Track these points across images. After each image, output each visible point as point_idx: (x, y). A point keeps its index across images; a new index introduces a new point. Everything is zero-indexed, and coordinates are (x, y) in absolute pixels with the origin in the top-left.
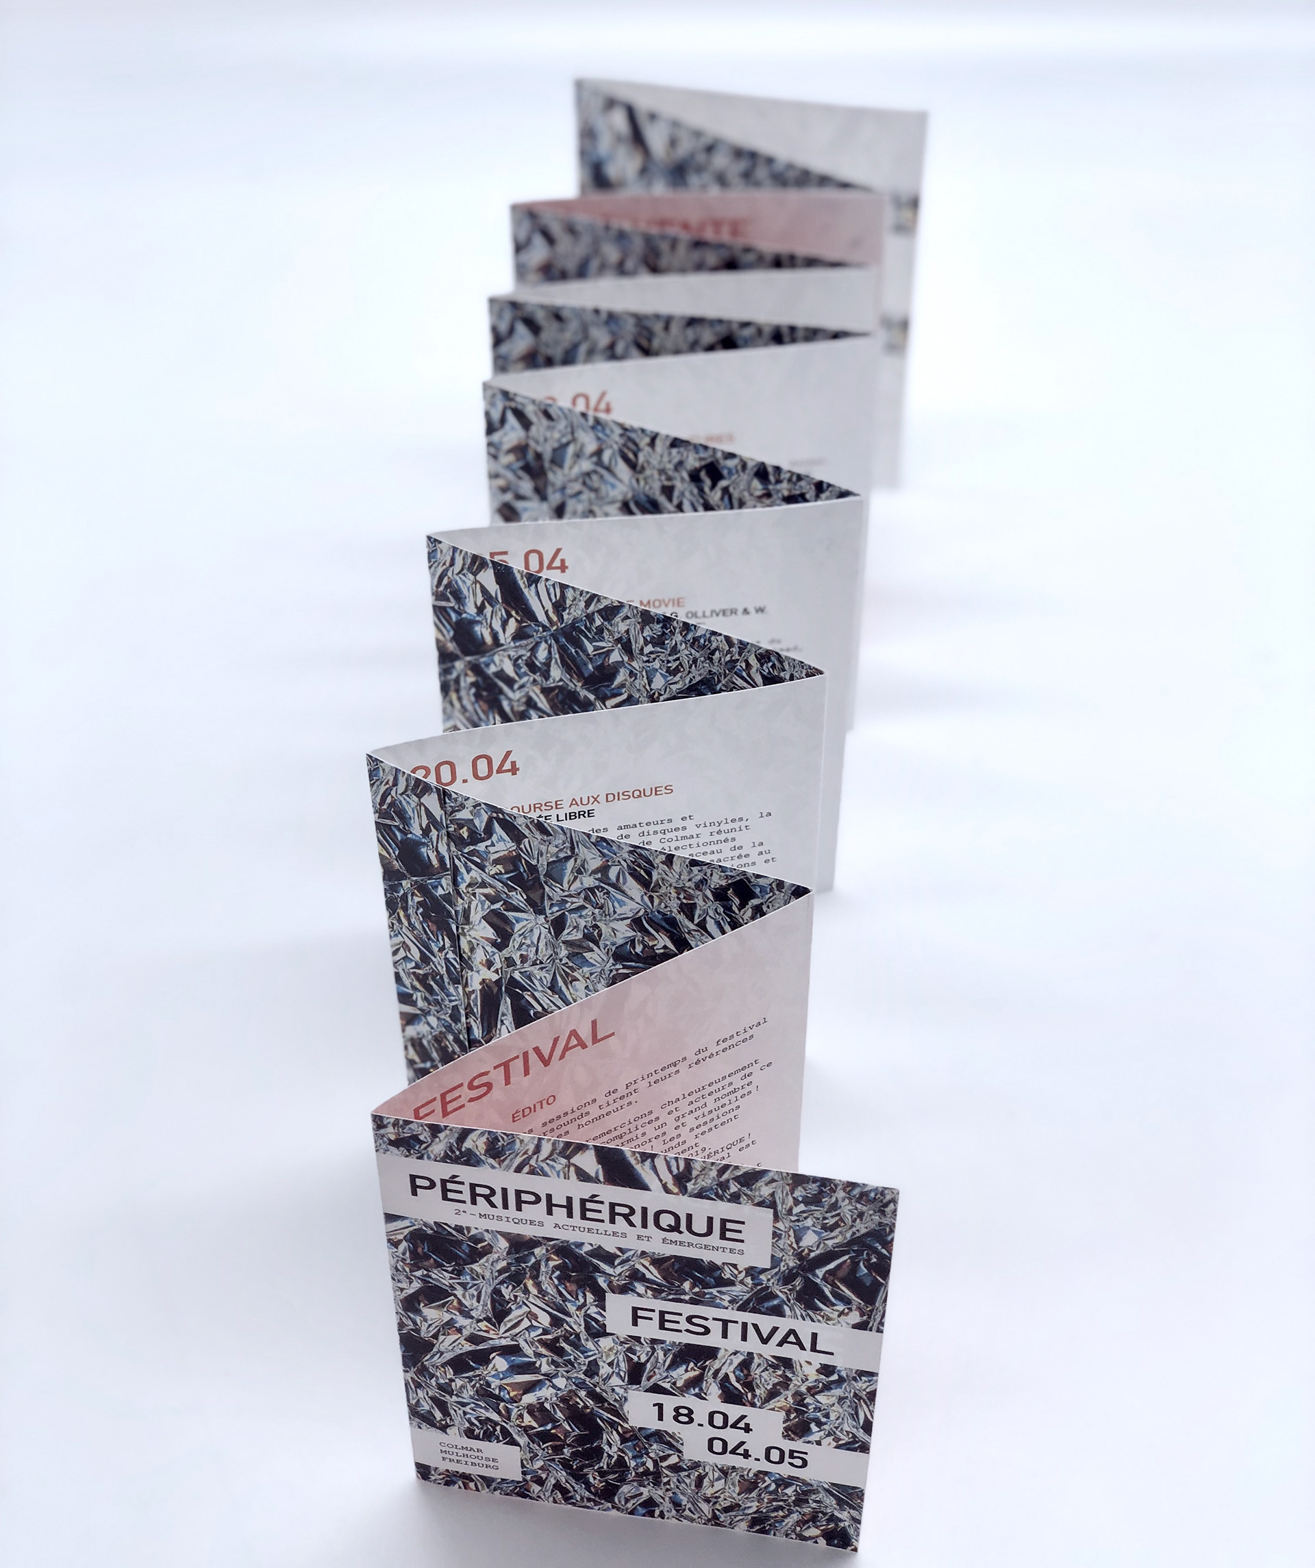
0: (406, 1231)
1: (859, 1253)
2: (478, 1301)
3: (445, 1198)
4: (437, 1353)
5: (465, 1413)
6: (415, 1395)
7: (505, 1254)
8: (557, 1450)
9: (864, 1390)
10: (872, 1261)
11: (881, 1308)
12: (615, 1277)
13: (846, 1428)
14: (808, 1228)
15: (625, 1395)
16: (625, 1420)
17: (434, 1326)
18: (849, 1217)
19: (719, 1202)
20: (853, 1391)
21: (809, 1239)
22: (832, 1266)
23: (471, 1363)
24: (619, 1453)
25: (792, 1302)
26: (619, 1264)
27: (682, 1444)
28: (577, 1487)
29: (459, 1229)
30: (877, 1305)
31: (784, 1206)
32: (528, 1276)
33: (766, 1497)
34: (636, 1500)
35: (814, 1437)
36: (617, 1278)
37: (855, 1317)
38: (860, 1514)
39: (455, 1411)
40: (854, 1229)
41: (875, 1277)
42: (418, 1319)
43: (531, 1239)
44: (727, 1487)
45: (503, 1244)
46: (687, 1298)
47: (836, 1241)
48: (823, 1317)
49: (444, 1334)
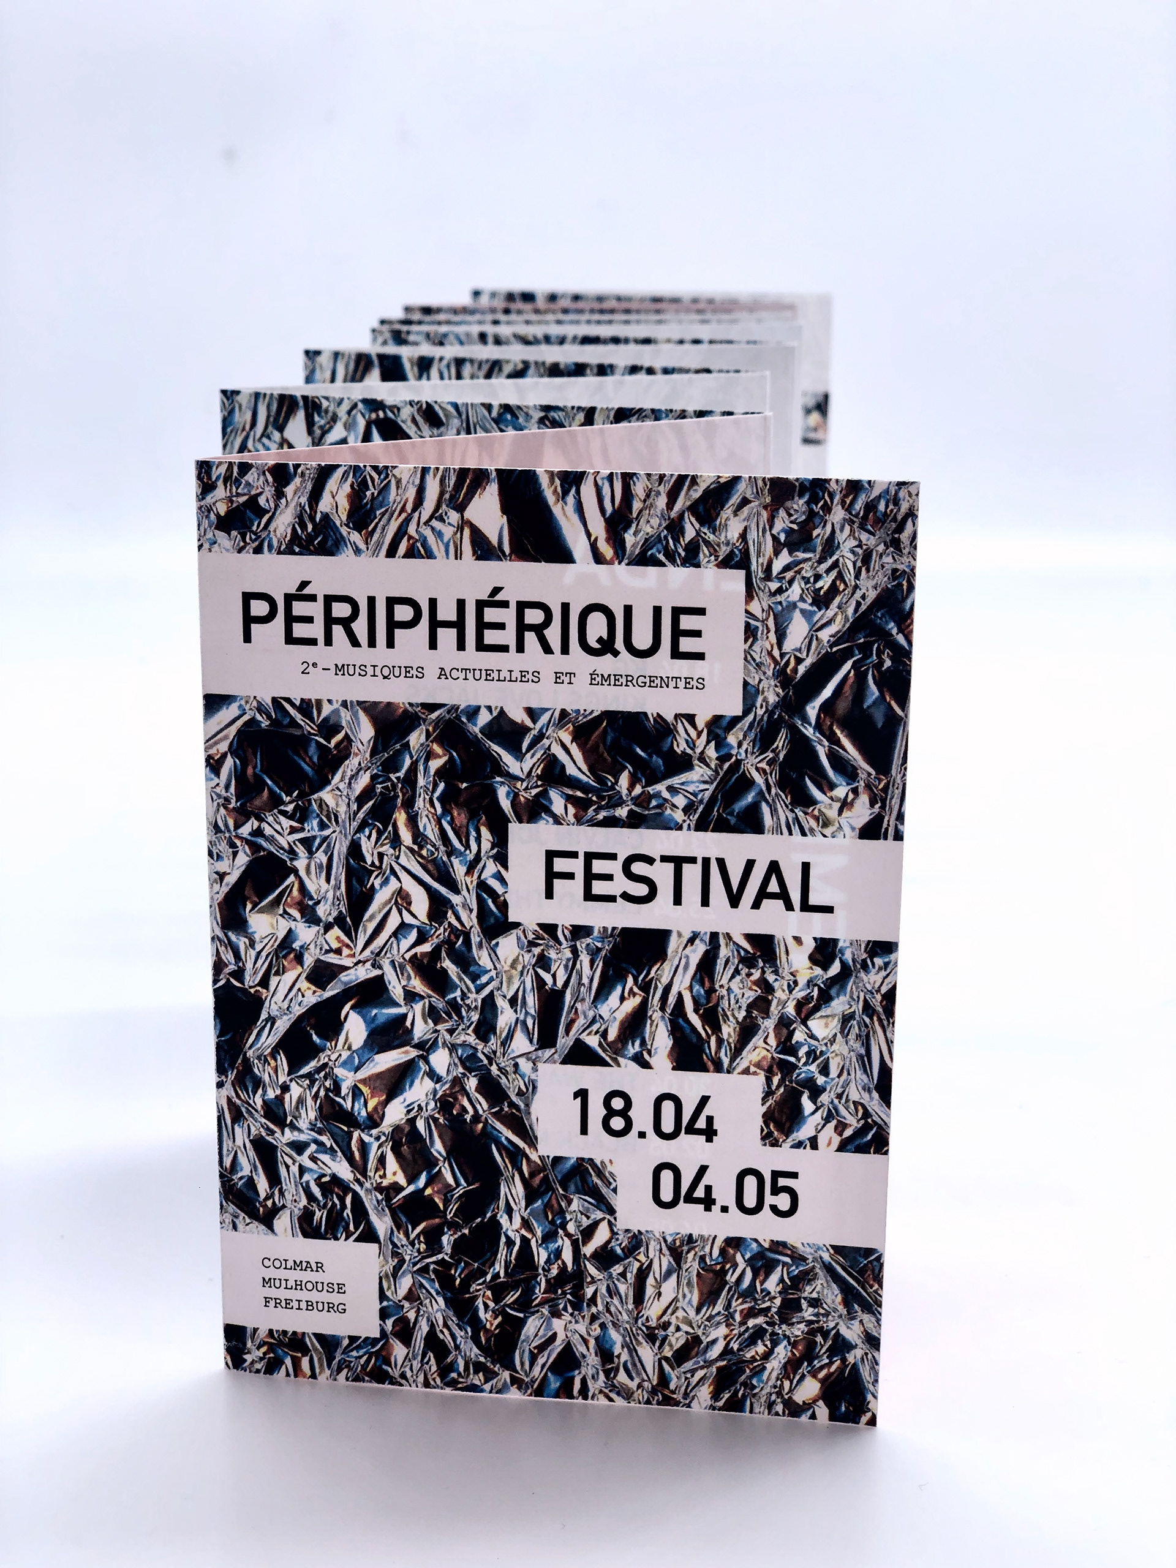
0: (233, 730)
1: (866, 649)
2: (328, 880)
3: (290, 639)
4: (267, 1020)
5: (302, 1170)
6: (230, 1143)
7: (368, 755)
8: (432, 1239)
9: (878, 991)
10: (885, 666)
11: (899, 780)
12: (523, 780)
13: (854, 1094)
14: (794, 606)
15: (533, 1077)
16: (532, 1141)
17: (264, 954)
18: (850, 566)
19: (670, 568)
20: (862, 995)
21: (798, 631)
22: (827, 692)
23: (315, 1037)
24: (523, 1232)
25: (773, 791)
26: (528, 750)
27: (615, 1190)
28: (459, 1333)
29: (306, 707)
30: (894, 772)
31: (761, 560)
32: (399, 801)
33: (738, 1306)
34: (546, 1353)
35: (805, 1132)
36: (525, 784)
37: (862, 812)
38: (878, 1321)
39: (288, 1167)
40: (858, 595)
41: (889, 704)
42: (242, 942)
43: (406, 711)
44: (680, 1296)
45: (366, 732)
46: (622, 812)
47: (833, 629)
48: (817, 819)
49: (277, 973)
